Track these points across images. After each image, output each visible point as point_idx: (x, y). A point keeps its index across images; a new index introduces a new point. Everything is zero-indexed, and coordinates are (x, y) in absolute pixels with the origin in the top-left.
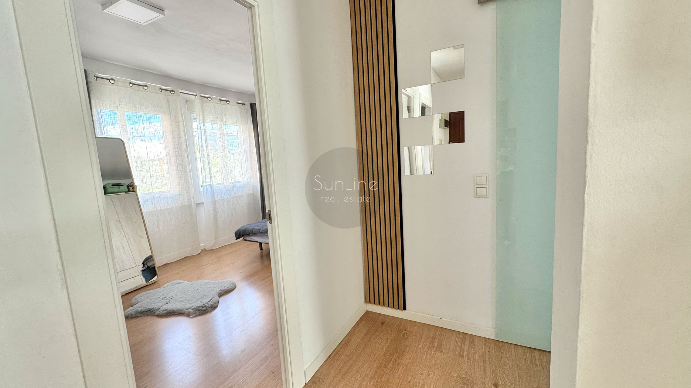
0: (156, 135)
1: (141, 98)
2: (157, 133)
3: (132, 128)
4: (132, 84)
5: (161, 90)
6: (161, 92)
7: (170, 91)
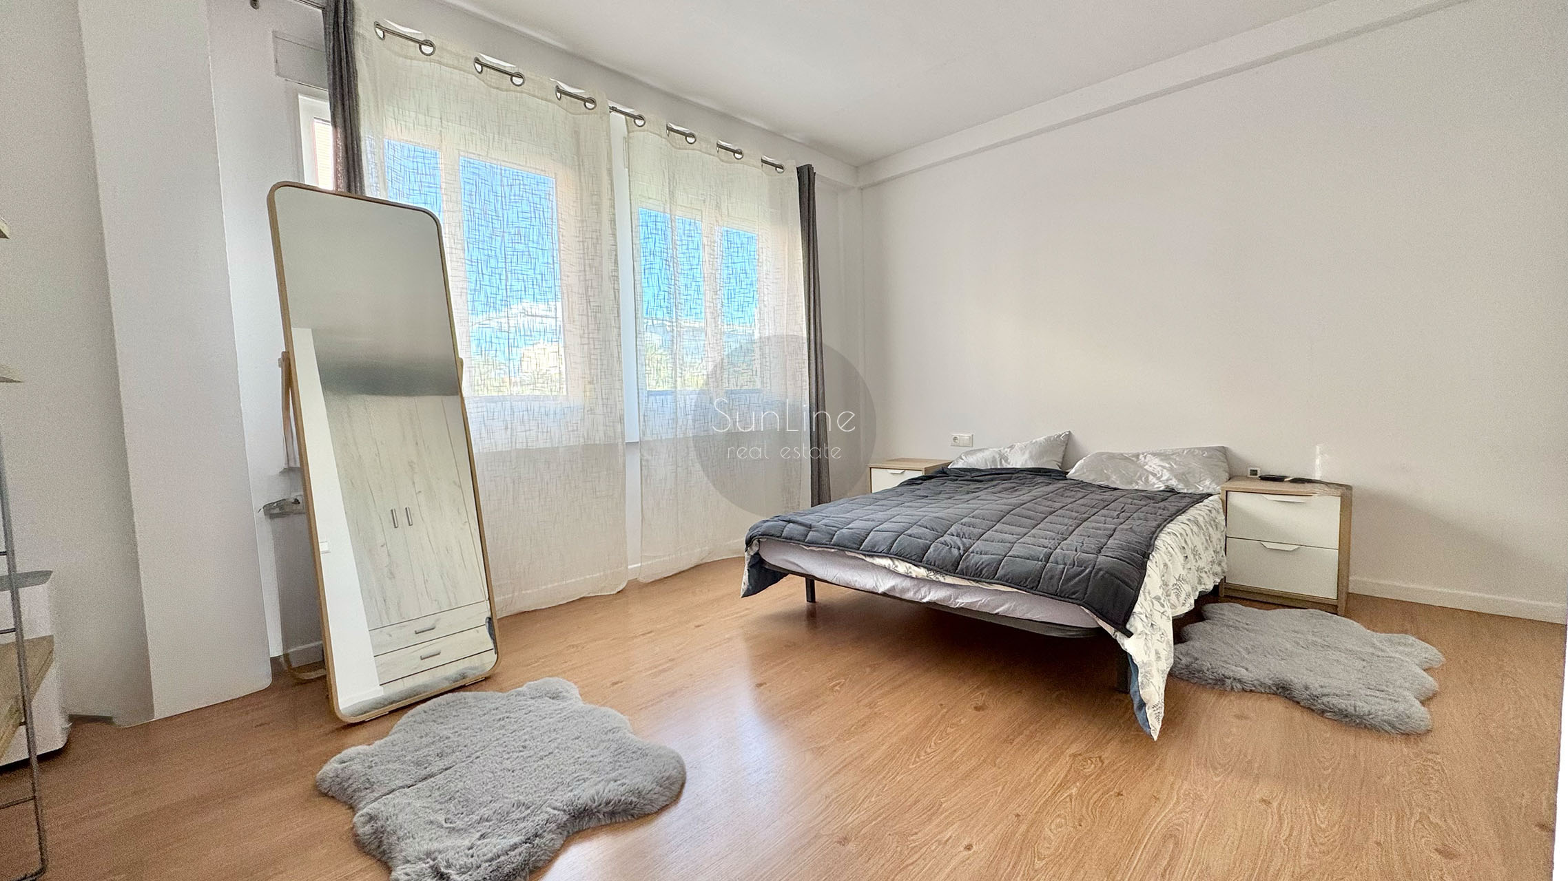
0: (533, 223)
1: (504, 112)
2: (537, 216)
3: (471, 195)
4: (483, 65)
5: (559, 94)
6: (559, 99)
7: (585, 100)
